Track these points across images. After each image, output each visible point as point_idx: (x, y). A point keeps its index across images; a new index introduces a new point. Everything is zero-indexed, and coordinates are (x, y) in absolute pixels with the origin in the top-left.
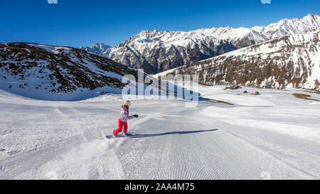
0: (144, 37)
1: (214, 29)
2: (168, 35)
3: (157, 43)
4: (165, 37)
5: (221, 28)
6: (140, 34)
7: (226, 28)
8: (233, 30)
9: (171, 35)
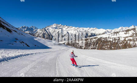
0: (55, 27)
1: (88, 28)
2: (67, 27)
3: (60, 30)
4: (65, 28)
5: (92, 28)
6: (53, 25)
7: (94, 28)
8: (97, 30)
9: (68, 28)
